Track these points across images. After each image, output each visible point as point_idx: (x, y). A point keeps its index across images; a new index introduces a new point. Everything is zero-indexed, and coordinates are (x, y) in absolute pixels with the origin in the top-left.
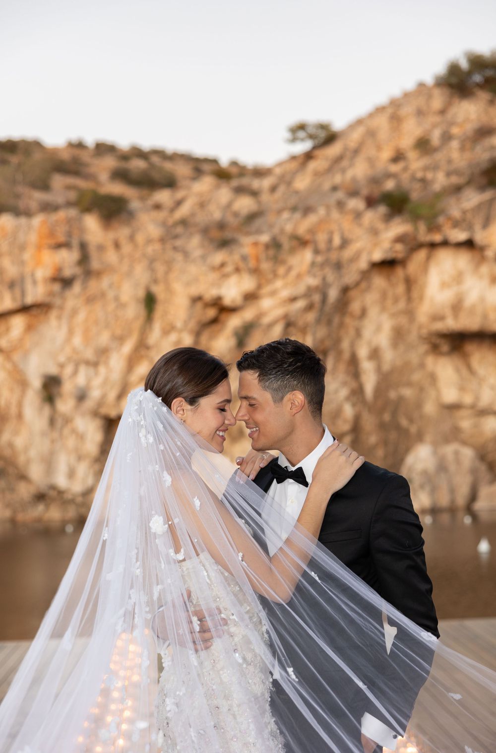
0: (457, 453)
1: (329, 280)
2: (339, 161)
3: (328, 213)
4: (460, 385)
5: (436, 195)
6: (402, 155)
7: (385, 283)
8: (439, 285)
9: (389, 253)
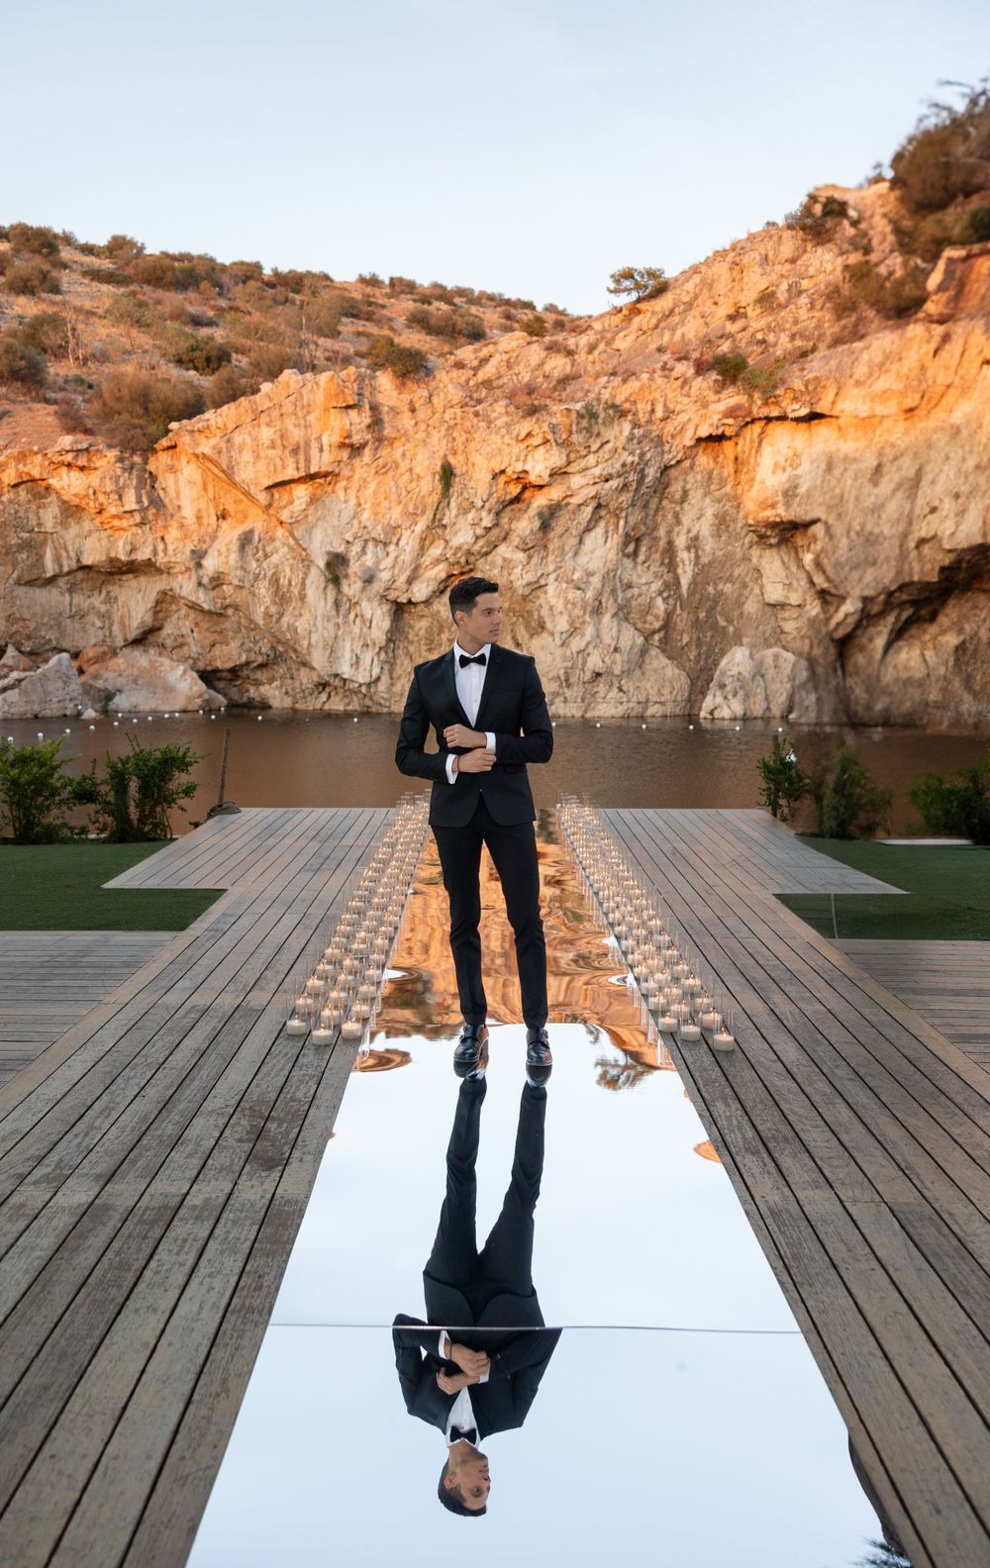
1: (648, 456)
2: (668, 316)
3: (651, 379)
4: (787, 582)
5: (777, 361)
6: (742, 310)
7: (711, 462)
8: (772, 467)
9: (717, 427)
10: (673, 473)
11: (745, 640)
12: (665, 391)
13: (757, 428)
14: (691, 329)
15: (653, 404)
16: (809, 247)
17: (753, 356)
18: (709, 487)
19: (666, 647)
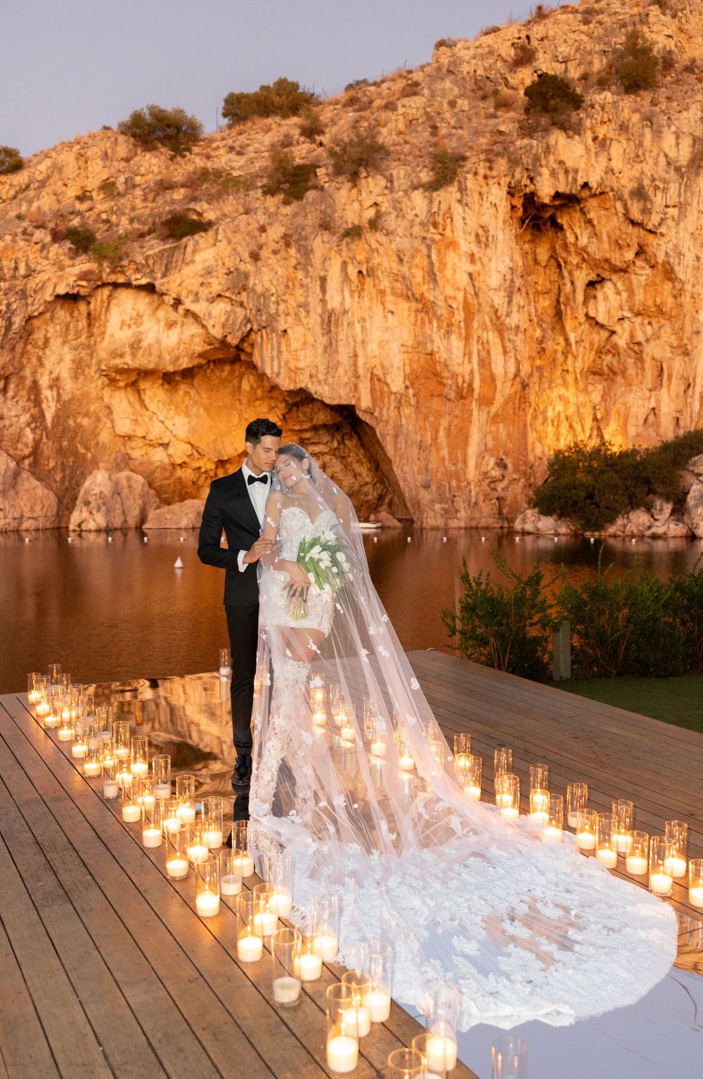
0: (129, 479)
1: (14, 306)
2: (25, 190)
3: (14, 241)
4: (133, 417)
5: (120, 238)
6: (88, 194)
7: (68, 316)
8: (119, 324)
9: (73, 288)
10: (36, 323)
11: (101, 465)
12: (26, 253)
13: (106, 292)
14: (45, 203)
15: (16, 262)
16: (139, 151)
17: (100, 232)
18: (67, 336)
19: (37, 469)
